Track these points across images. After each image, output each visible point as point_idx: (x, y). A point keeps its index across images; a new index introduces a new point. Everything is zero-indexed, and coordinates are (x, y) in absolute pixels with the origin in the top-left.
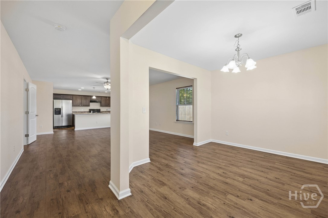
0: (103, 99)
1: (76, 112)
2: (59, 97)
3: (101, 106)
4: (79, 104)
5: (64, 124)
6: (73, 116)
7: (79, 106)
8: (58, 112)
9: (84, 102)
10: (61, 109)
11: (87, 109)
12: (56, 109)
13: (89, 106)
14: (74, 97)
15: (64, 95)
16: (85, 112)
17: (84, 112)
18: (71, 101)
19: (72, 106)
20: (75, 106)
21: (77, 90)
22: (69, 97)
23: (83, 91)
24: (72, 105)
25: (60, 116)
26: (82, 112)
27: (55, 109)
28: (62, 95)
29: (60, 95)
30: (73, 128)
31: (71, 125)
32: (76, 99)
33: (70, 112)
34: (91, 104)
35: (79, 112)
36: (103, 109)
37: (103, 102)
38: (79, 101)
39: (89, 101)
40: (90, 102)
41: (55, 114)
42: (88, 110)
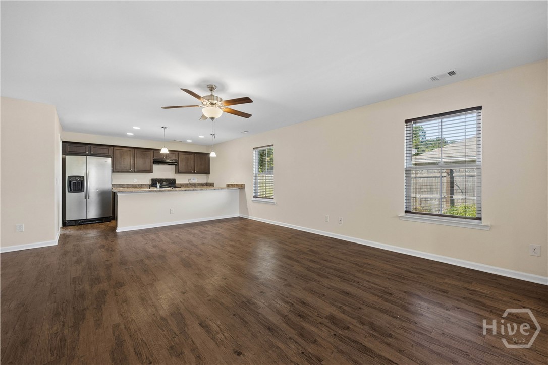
0: (182, 156)
1: (122, 186)
2: (81, 149)
3: (178, 172)
4: (128, 168)
5: (93, 213)
6: (114, 195)
7: (128, 172)
8: (76, 185)
9: (140, 162)
10: (83, 177)
11: (146, 179)
12: (73, 179)
13: (150, 171)
14: (117, 152)
15: (92, 146)
16: (141, 186)
17: (139, 185)
18: (109, 160)
19: (113, 171)
20: (118, 172)
21: (123, 135)
22: (105, 151)
23: (137, 137)
24: (111, 169)
25: (82, 194)
26: (134, 186)
27: (70, 177)
28: (87, 146)
29: (83, 146)
30: (112, 223)
31: (108, 218)
32: (121, 157)
33: (108, 186)
34: (155, 167)
35: (129, 186)
36: (181, 179)
37: (181, 165)
38: (127, 161)
39: (152, 161)
40: (154, 164)
41: (70, 190)
42: (149, 182)
